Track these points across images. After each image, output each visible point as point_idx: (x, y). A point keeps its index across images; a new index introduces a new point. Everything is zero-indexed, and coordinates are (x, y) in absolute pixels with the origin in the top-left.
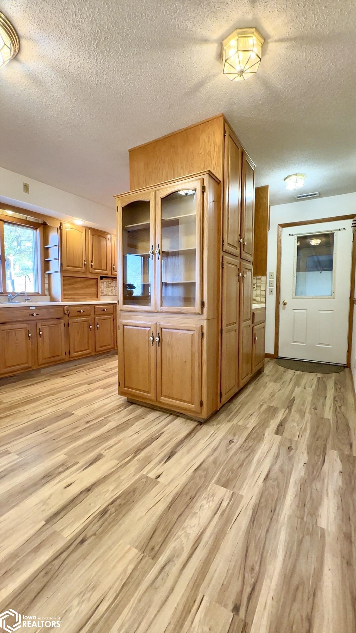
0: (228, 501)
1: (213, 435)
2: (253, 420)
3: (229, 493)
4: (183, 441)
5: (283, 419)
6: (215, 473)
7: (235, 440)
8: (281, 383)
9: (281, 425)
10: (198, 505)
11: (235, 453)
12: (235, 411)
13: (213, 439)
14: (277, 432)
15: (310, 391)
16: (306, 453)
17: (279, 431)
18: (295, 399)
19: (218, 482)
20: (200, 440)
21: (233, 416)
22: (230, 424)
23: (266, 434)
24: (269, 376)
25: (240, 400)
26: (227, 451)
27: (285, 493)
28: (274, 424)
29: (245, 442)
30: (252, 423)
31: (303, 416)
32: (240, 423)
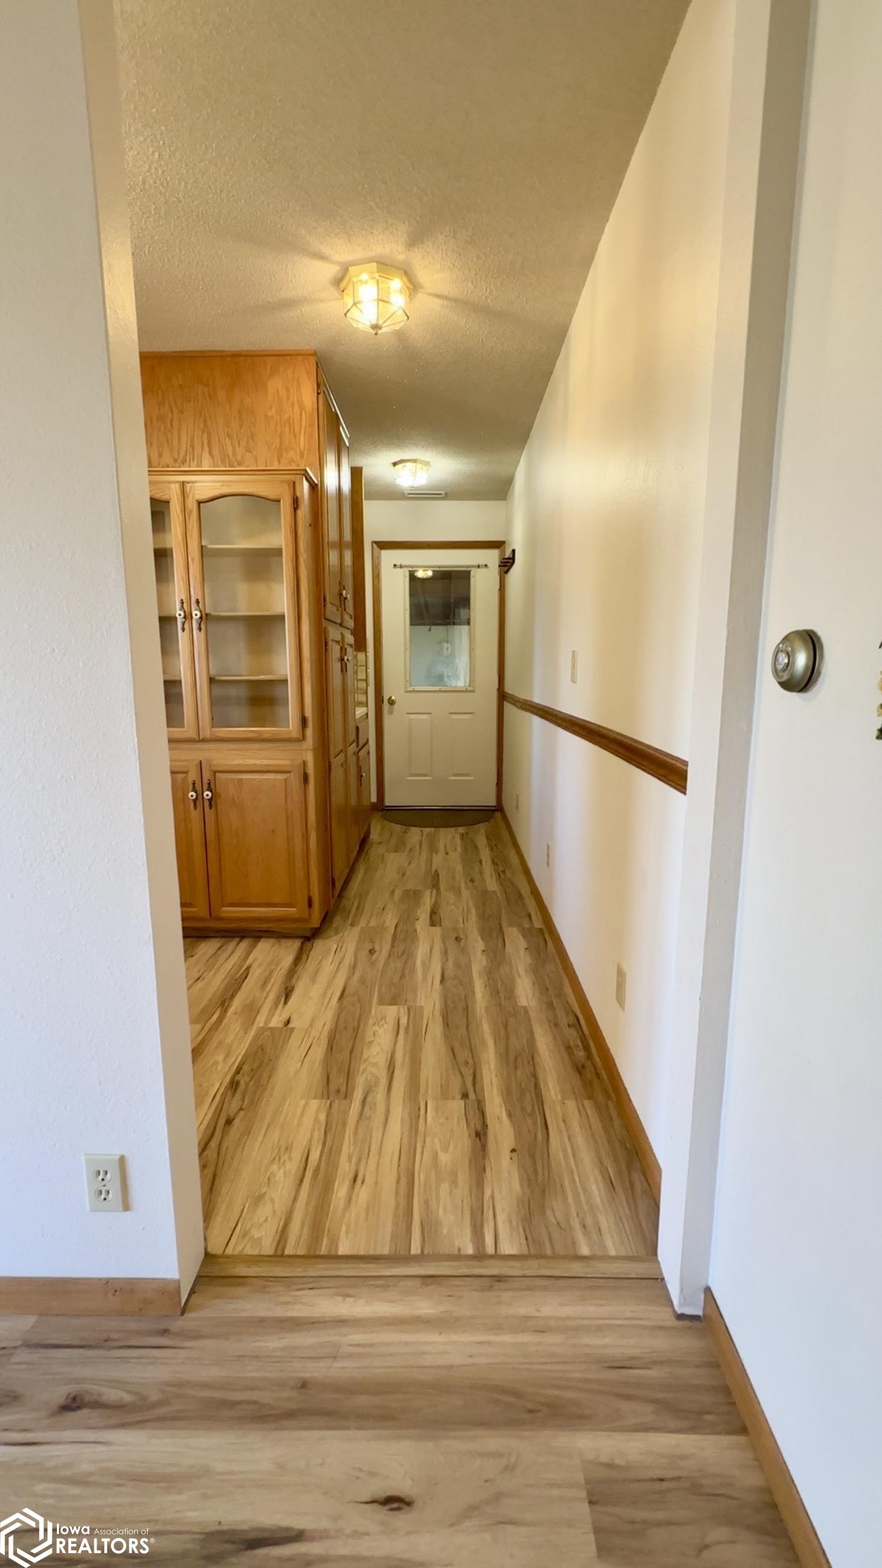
0: (406, 1018)
1: (339, 949)
2: (390, 916)
3: (403, 1010)
4: (293, 970)
5: (434, 905)
6: (371, 994)
7: (377, 948)
8: (407, 852)
9: (433, 912)
10: (369, 1033)
11: (387, 964)
12: (354, 908)
13: (341, 955)
14: (433, 924)
15: (456, 856)
16: (479, 938)
17: (434, 920)
18: (439, 872)
19: (381, 1002)
20: (321, 961)
21: (355, 916)
22: (356, 930)
23: (419, 929)
24: (381, 843)
25: (354, 891)
26: (373, 964)
27: (472, 987)
28: (423, 913)
29: (393, 946)
30: (390, 920)
31: (458, 892)
32: (373, 923)
